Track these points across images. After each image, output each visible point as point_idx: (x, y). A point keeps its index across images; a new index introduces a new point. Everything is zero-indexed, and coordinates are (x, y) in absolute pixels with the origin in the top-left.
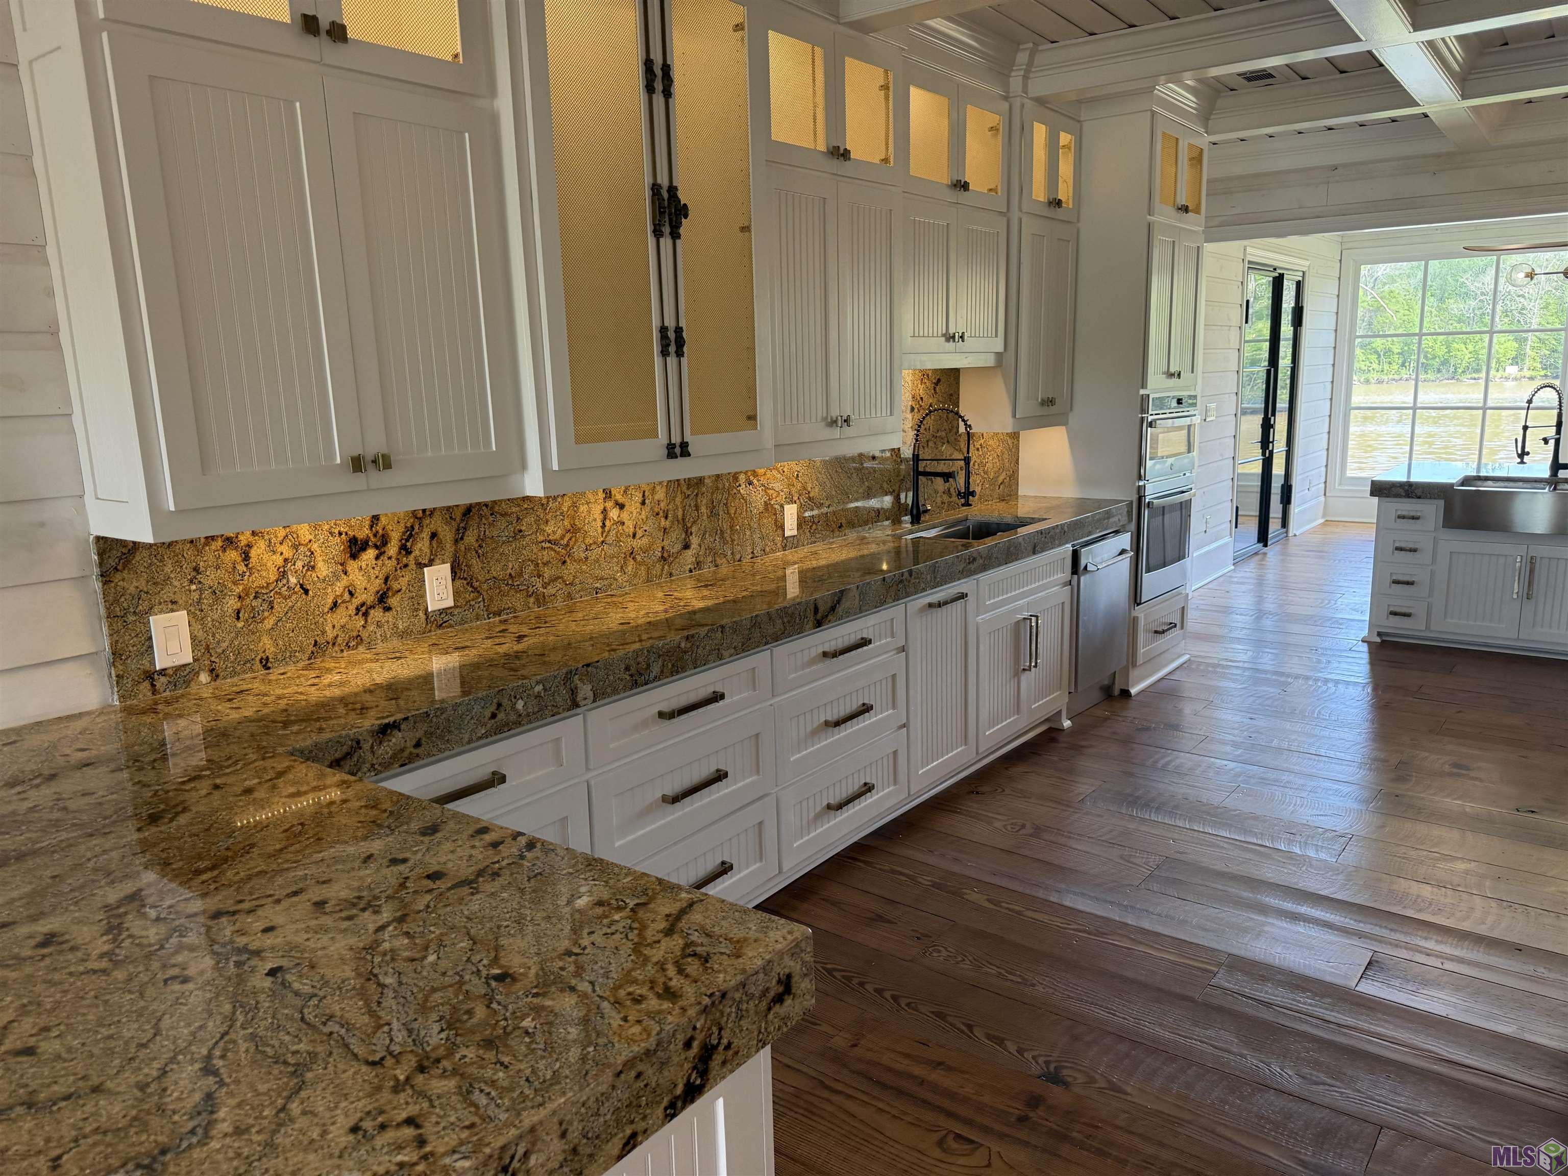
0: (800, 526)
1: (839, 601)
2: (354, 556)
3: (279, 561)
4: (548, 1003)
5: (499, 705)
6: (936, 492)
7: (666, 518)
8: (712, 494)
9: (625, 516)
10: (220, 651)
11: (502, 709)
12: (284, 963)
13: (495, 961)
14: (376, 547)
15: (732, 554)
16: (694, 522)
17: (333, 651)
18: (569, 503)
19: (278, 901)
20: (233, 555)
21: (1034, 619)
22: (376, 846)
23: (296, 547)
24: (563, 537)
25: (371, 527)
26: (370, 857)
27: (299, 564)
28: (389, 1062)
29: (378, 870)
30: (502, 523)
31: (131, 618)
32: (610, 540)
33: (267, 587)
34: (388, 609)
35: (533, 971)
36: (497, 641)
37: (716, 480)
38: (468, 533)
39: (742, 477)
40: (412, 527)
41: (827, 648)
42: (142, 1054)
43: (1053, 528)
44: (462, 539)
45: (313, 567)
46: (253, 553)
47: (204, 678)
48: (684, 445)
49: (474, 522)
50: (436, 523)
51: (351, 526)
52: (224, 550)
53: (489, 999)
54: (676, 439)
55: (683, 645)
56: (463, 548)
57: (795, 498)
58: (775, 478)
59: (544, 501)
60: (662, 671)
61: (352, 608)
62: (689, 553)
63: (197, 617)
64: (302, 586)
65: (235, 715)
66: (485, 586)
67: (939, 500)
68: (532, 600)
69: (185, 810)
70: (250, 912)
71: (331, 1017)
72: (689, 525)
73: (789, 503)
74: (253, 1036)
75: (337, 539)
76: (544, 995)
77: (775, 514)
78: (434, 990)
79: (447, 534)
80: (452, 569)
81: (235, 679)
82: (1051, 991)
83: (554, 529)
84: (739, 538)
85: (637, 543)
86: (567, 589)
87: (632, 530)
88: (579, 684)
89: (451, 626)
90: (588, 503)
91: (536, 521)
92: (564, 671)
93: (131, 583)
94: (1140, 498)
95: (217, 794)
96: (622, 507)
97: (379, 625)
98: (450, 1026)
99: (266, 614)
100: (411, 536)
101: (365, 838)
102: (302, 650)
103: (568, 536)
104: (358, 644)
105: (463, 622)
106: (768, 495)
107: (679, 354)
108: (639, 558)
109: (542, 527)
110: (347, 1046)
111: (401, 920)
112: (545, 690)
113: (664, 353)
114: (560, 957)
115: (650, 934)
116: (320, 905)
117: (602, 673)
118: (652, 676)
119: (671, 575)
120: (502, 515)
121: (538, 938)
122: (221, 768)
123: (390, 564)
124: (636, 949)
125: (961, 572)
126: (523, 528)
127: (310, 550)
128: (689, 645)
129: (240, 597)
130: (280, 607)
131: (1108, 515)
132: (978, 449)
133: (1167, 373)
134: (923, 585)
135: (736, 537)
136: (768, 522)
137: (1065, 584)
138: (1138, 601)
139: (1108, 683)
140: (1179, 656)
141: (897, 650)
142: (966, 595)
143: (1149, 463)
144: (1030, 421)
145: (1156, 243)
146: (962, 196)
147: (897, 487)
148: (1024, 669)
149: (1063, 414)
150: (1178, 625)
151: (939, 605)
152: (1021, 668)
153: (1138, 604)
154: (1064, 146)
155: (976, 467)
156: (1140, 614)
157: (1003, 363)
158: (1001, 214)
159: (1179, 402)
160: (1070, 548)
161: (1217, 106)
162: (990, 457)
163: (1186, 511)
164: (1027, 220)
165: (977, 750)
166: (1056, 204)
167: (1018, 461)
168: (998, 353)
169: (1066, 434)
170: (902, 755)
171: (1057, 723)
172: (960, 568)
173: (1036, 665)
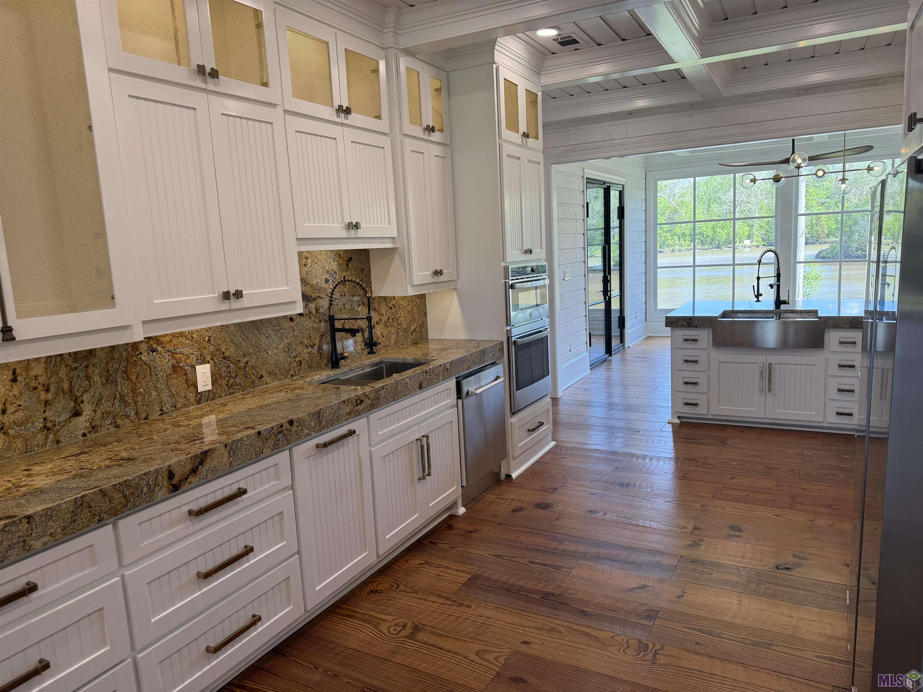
0: (214, 382)
1: (201, 463)
7: (47, 391)
8: (107, 363)
15: (136, 413)
16: (86, 391)
21: (425, 439)
37: (111, 351)
39: (143, 347)
41: (193, 507)
43: (437, 368)
48: (7, 330)
57: (208, 359)
58: (183, 344)
62: (81, 419)
72: (78, 394)
73: (200, 364)
77: (186, 374)
84: (144, 399)
85: (9, 419)
94: (509, 338)
106: (175, 358)
108: (12, 431)
119: (58, 442)
125: (349, 413)
131: (483, 352)
132: (391, 308)
133: (522, 250)
134: (306, 431)
135: (140, 398)
136: (178, 382)
137: (452, 407)
138: (513, 411)
139: (496, 470)
140: (548, 443)
141: (285, 489)
142: (354, 432)
143: (513, 314)
144: (426, 286)
145: (505, 160)
146: (346, 118)
147: (317, 342)
148: (419, 479)
149: (452, 281)
150: (545, 423)
151: (325, 445)
152: (416, 477)
153: (513, 414)
154: (436, 90)
155: (391, 321)
156: (514, 420)
157: (398, 245)
158: (385, 134)
159: (533, 270)
160: (455, 380)
161: (545, 65)
162: (402, 313)
163: (544, 344)
164: (407, 140)
165: (377, 553)
166: (430, 129)
167: (426, 314)
168: (393, 238)
169: (456, 295)
170: (295, 581)
171: (452, 512)
172: (348, 410)
173: (429, 474)
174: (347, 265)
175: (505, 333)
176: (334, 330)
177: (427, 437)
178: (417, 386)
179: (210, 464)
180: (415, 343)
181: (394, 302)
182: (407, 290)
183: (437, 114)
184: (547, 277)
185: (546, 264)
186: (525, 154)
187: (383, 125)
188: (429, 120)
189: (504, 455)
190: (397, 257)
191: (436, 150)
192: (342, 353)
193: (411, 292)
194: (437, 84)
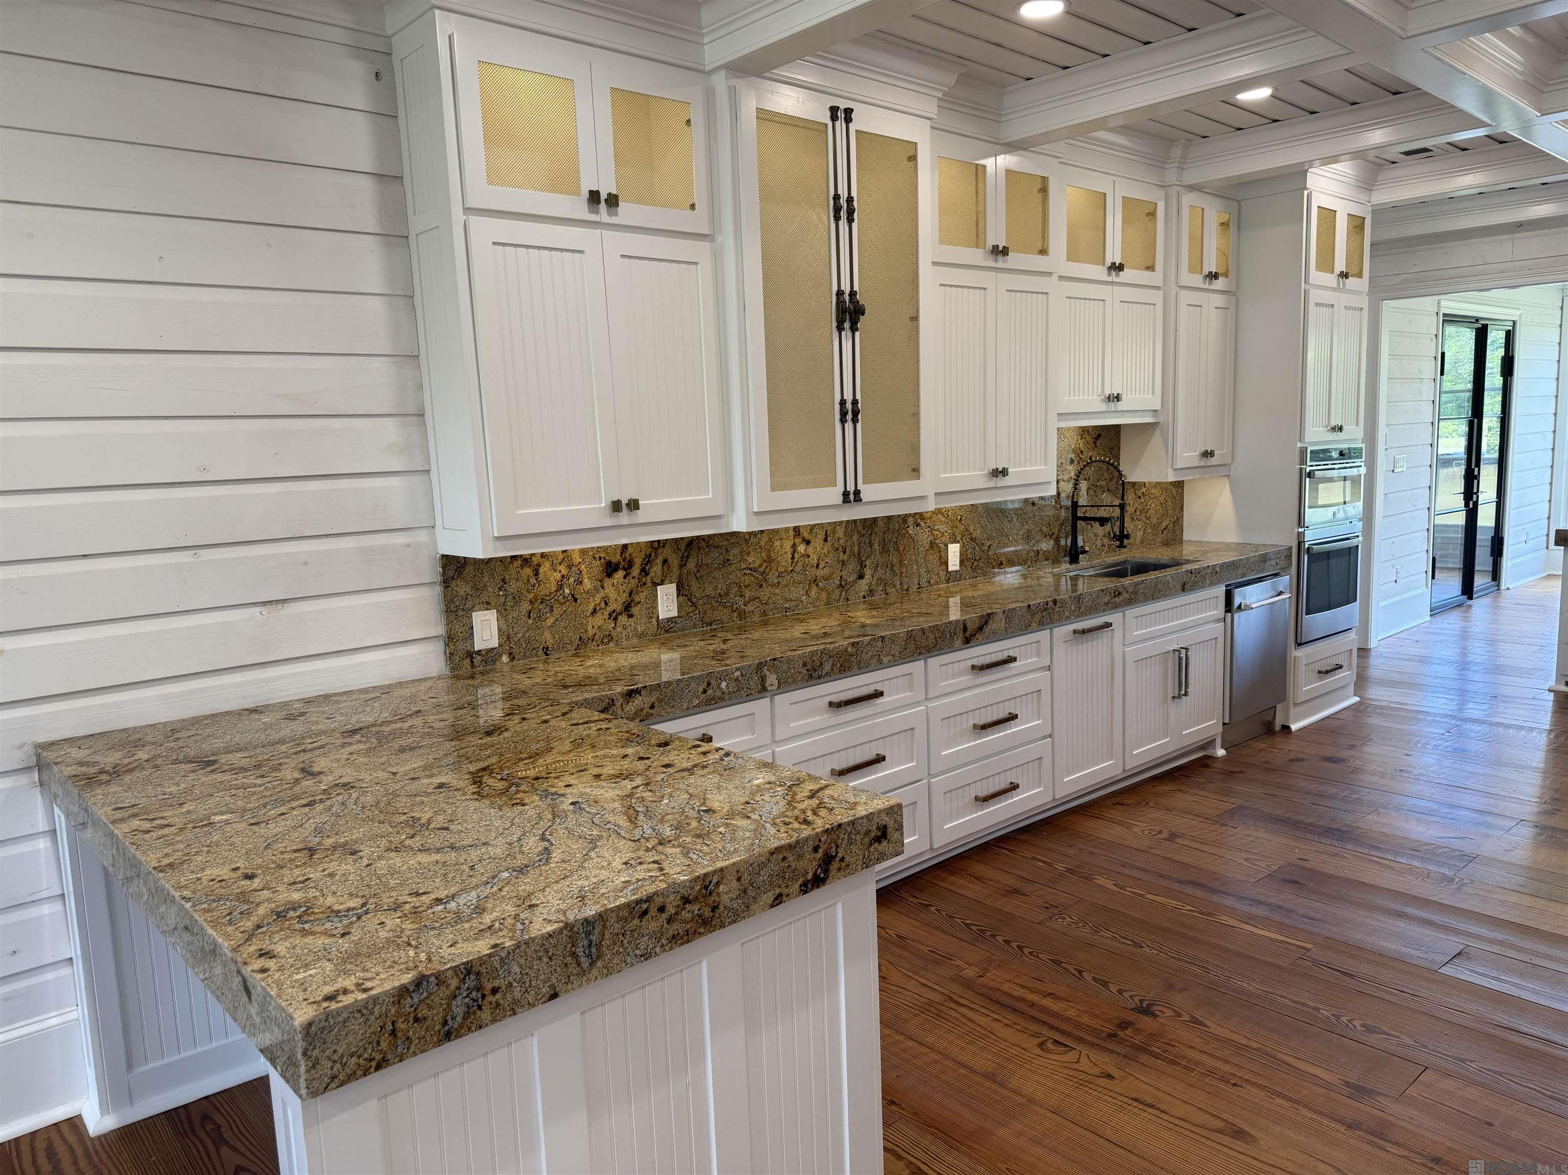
0: (962, 562)
1: (986, 623)
2: (609, 575)
3: (558, 576)
4: (733, 822)
5: (709, 684)
6: (1096, 536)
7: (845, 552)
8: (884, 533)
9: (810, 550)
10: (516, 640)
11: (711, 687)
12: (580, 800)
13: (704, 804)
14: (625, 569)
15: (901, 584)
16: (868, 557)
17: (592, 645)
18: (767, 539)
19: (573, 774)
20: (528, 571)
21: (1183, 651)
22: (630, 751)
23: (570, 567)
24: (760, 566)
25: (622, 554)
26: (626, 756)
27: (572, 580)
28: (643, 840)
29: (631, 762)
30: (715, 554)
31: (461, 613)
32: (798, 569)
33: (549, 596)
34: (631, 616)
35: (726, 809)
36: (708, 642)
37: (888, 523)
38: (690, 560)
39: (911, 520)
40: (650, 555)
41: (975, 662)
42: (506, 832)
43: (1204, 568)
44: (685, 565)
45: (581, 582)
46: (541, 570)
47: (505, 659)
48: (857, 493)
49: (694, 552)
50: (667, 552)
51: (608, 553)
52: (522, 568)
53: (699, 820)
54: (851, 488)
55: (849, 650)
56: (685, 572)
57: (958, 538)
58: (940, 521)
59: (747, 537)
60: (832, 669)
61: (606, 613)
62: (863, 582)
63: (503, 614)
64: (573, 596)
65: (528, 682)
66: (701, 602)
67: (1099, 543)
68: (735, 614)
69: (507, 730)
70: (555, 778)
71: (609, 822)
72: (864, 559)
73: (952, 543)
74: (566, 828)
75: (598, 563)
76: (732, 819)
77: (940, 552)
78: (667, 814)
79: (674, 561)
80: (678, 590)
81: (526, 661)
82: (1156, 952)
83: (753, 559)
84: (907, 571)
85: (820, 573)
86: (764, 607)
87: (816, 562)
88: (768, 673)
89: (675, 632)
90: (781, 539)
91: (740, 552)
92: (757, 662)
93: (462, 588)
94: (1300, 543)
95: (525, 723)
96: (808, 543)
97: (624, 628)
98: (676, 829)
99: (548, 615)
100: (649, 561)
101: (622, 747)
102: (571, 643)
103: (765, 565)
104: (609, 641)
105: (683, 629)
106: (933, 535)
107: (855, 421)
108: (821, 585)
109: (745, 557)
110: (619, 834)
111: (647, 784)
112: (742, 675)
113: (843, 421)
114: (742, 804)
115: (798, 797)
116: (598, 777)
117: (785, 667)
118: (824, 671)
119: (847, 600)
120: (715, 547)
121: (730, 796)
122: (525, 709)
123: (634, 582)
124: (789, 803)
125: (1107, 604)
126: (731, 558)
127: (579, 570)
128: (854, 650)
129: (531, 602)
130: (557, 611)
131: (1264, 558)
132: (1139, 497)
133: (1327, 427)
134: (1067, 614)
135: (904, 570)
136: (933, 558)
137: (1218, 621)
138: (1299, 641)
139: (1269, 718)
140: (1348, 698)
141: (1043, 669)
142: (1111, 625)
143: (1308, 512)
144: (1189, 471)
145: (1312, 308)
146: (1117, 276)
147: (1056, 531)
148: (1173, 697)
149: (1224, 465)
150: (1345, 667)
151: (1084, 632)
152: (1170, 695)
153: (1299, 644)
154: (1222, 224)
155: (1138, 513)
156: (1300, 653)
157: (1160, 420)
158: (1158, 288)
159: (1342, 454)
160: (1224, 588)
161: (1379, 178)
162: (1153, 505)
163: (1352, 557)
164: (1184, 293)
165: (1124, 766)
166: (1213, 276)
167: (1182, 508)
168: (1155, 411)
169: (1228, 485)
170: (1047, 762)
171: (1209, 752)
172: (1106, 600)
173: (1186, 694)
174: (1095, 443)
175: (1295, 537)
176: (1075, 518)
177: (1187, 649)
178: (1179, 587)
179: (992, 626)
180: (1166, 544)
181: (1144, 490)
182: (1167, 474)
183: (1223, 254)
184: (1363, 464)
185: (1363, 446)
186: (1341, 300)
187: (1155, 278)
188: (1211, 265)
189: (1282, 697)
190: (1157, 436)
191: (1218, 300)
192: (1083, 547)
193: (1172, 477)
194: (1225, 218)
